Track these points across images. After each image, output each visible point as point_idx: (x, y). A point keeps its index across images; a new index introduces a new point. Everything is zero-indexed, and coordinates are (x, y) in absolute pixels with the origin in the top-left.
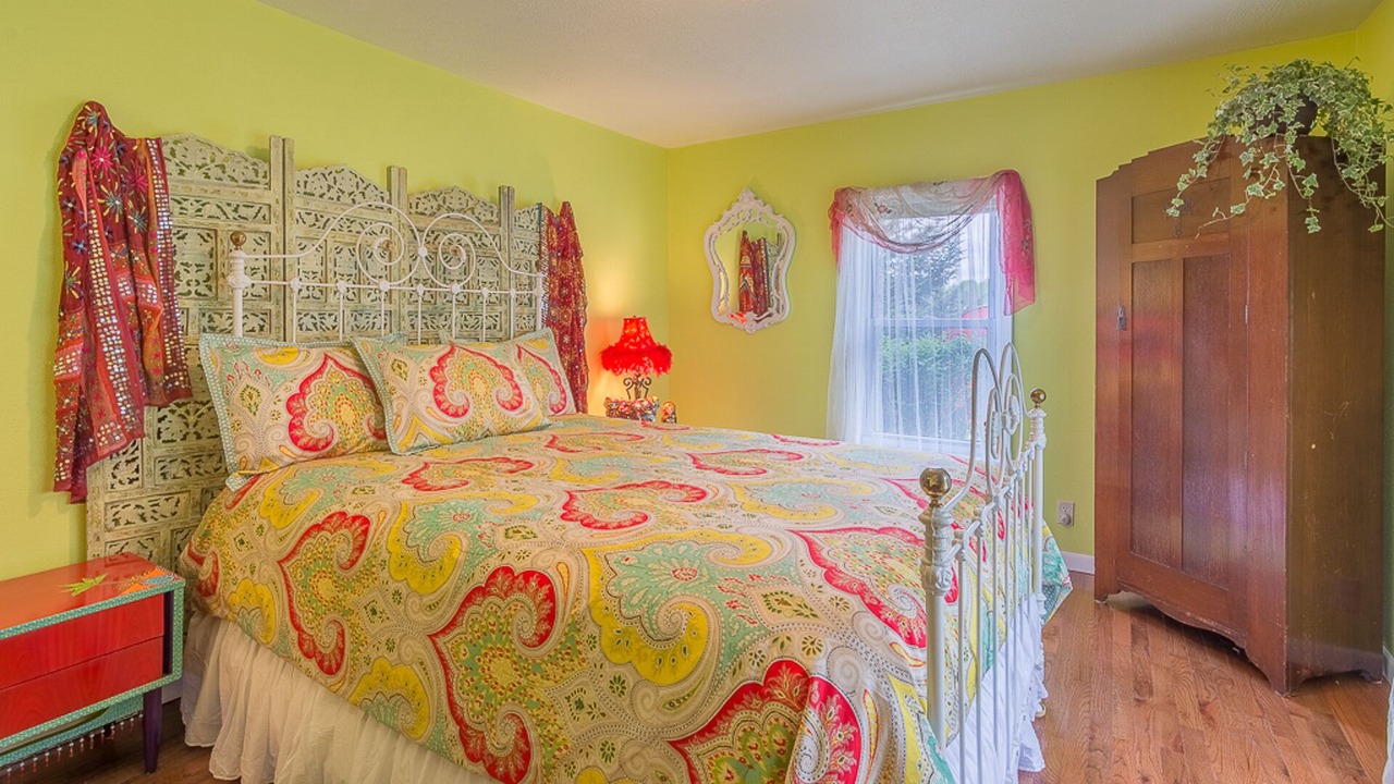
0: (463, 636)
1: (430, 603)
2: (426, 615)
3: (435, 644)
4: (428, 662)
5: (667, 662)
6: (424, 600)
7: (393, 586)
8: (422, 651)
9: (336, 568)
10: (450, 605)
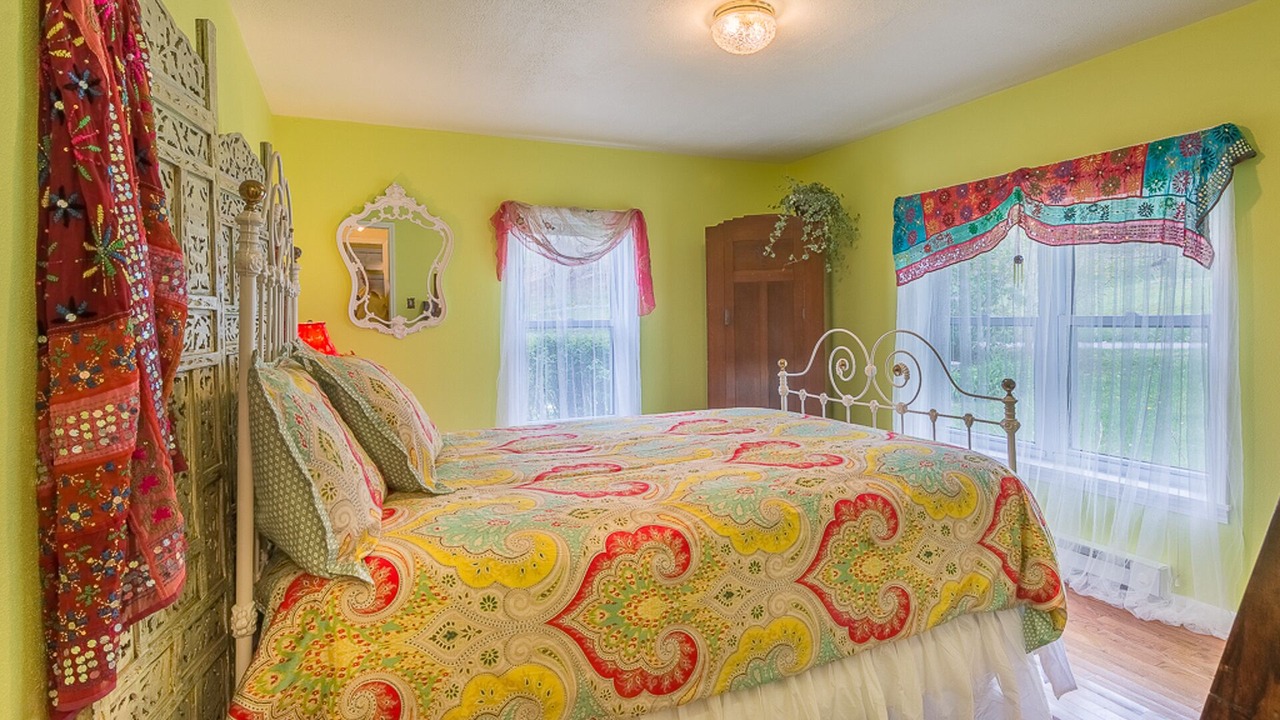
0: (830, 564)
1: (790, 557)
2: (791, 567)
3: (805, 584)
4: (803, 601)
5: (963, 505)
6: (785, 556)
7: (747, 562)
8: (794, 596)
9: (661, 580)
10: (811, 547)
